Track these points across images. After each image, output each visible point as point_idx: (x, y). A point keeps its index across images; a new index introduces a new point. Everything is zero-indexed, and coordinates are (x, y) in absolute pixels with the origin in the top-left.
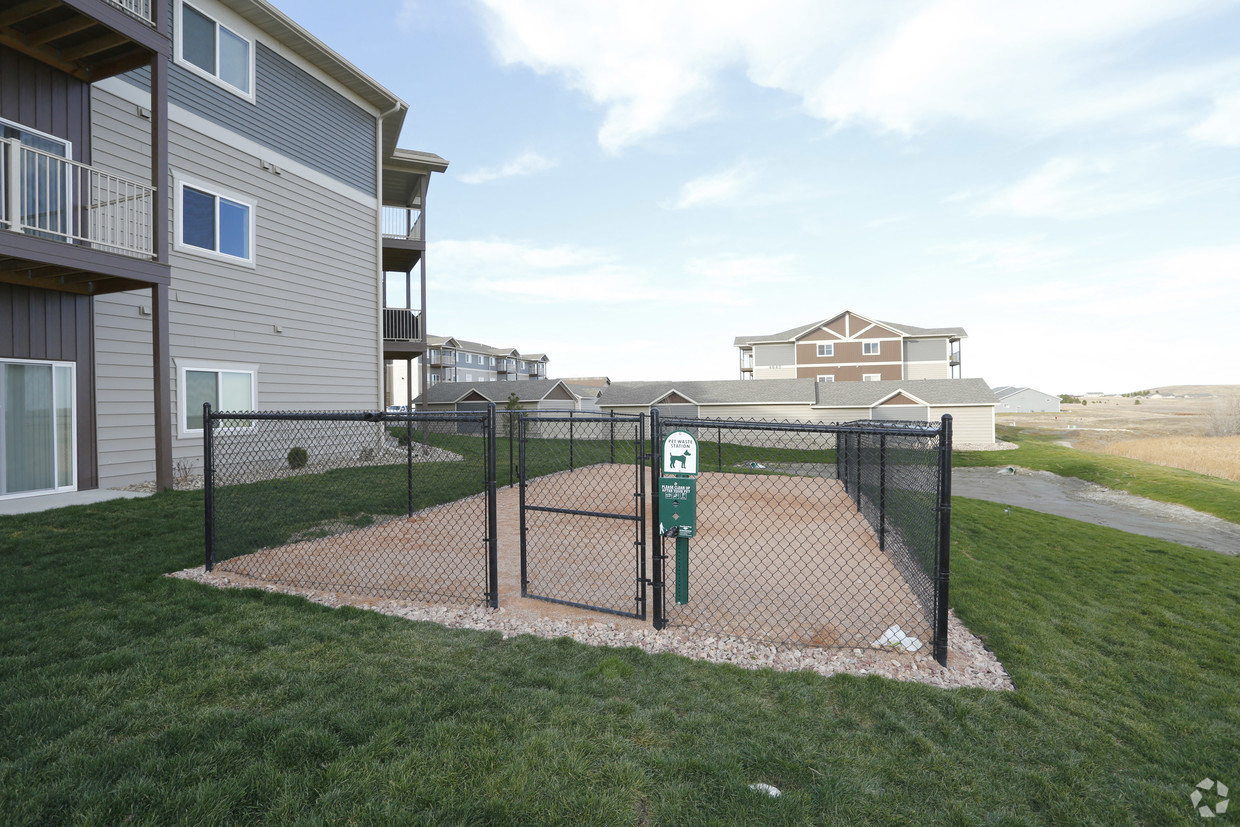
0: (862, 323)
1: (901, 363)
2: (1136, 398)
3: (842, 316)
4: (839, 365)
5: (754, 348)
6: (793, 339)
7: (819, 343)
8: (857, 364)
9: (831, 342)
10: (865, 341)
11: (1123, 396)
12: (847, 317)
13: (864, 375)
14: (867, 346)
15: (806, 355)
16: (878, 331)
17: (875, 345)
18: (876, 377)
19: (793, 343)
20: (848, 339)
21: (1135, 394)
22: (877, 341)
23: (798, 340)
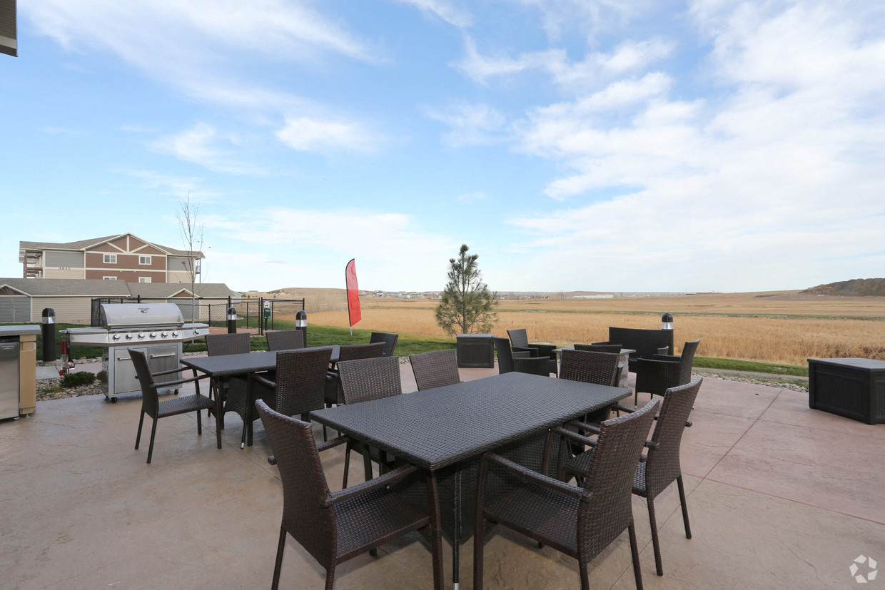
0: (140, 243)
1: (166, 271)
2: (273, 294)
3: (125, 237)
4: (121, 270)
5: (44, 252)
6: (84, 249)
7: (105, 254)
8: (135, 270)
9: (115, 254)
10: (141, 255)
11: (267, 293)
12: (128, 238)
13: (140, 278)
14: (143, 259)
15: (94, 261)
16: (151, 249)
17: (148, 259)
18: (148, 280)
19: (83, 251)
20: (128, 253)
21: (273, 292)
22: (150, 256)
23: (87, 250)
